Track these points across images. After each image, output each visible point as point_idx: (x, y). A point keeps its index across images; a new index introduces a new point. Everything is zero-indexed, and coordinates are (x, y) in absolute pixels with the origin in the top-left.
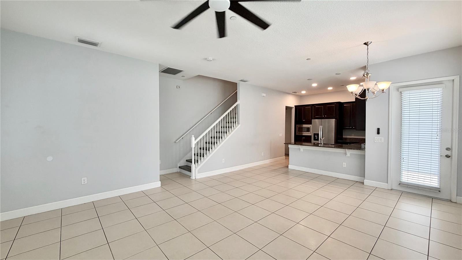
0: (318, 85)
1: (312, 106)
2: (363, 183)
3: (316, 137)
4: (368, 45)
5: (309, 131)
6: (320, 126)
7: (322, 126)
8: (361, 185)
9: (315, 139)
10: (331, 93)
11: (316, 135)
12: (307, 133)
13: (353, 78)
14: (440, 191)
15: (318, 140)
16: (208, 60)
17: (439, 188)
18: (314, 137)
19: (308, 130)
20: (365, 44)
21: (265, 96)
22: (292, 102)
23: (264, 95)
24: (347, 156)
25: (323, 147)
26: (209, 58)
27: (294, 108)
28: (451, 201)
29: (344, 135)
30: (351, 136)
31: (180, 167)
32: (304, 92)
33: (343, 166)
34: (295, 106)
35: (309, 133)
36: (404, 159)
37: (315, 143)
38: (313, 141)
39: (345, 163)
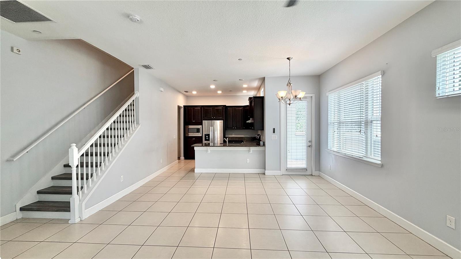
0: (216, 86)
1: (202, 107)
2: (264, 174)
3: (207, 137)
4: (290, 60)
5: (199, 132)
6: (211, 127)
7: (212, 127)
8: (263, 176)
9: (206, 140)
10: (220, 96)
11: (207, 136)
12: (197, 133)
13: (245, 86)
14: (307, 170)
15: (209, 140)
16: (131, 20)
17: (306, 168)
18: (205, 138)
19: (198, 130)
20: (288, 59)
21: (163, 91)
22: (182, 102)
23: (162, 89)
24: (250, 153)
25: (212, 146)
26: (136, 16)
27: (183, 108)
28: (312, 175)
29: (227, 135)
30: (232, 135)
31: (22, 209)
32: (194, 93)
33: (247, 162)
34: (184, 106)
35: (199, 133)
36: (289, 150)
37: (206, 143)
38: (204, 142)
39: (249, 159)
